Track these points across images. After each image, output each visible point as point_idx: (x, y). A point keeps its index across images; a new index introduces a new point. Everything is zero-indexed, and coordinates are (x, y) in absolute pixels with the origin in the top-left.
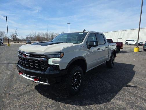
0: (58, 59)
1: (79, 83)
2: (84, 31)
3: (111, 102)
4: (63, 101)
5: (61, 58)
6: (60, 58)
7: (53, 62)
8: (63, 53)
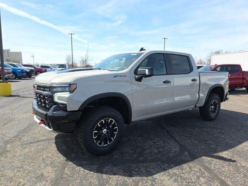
0: (66, 95)
1: (113, 138)
2: (142, 49)
3: (153, 178)
4: (76, 161)
5: (71, 92)
6: (69, 93)
7: (59, 98)
8: (75, 85)
